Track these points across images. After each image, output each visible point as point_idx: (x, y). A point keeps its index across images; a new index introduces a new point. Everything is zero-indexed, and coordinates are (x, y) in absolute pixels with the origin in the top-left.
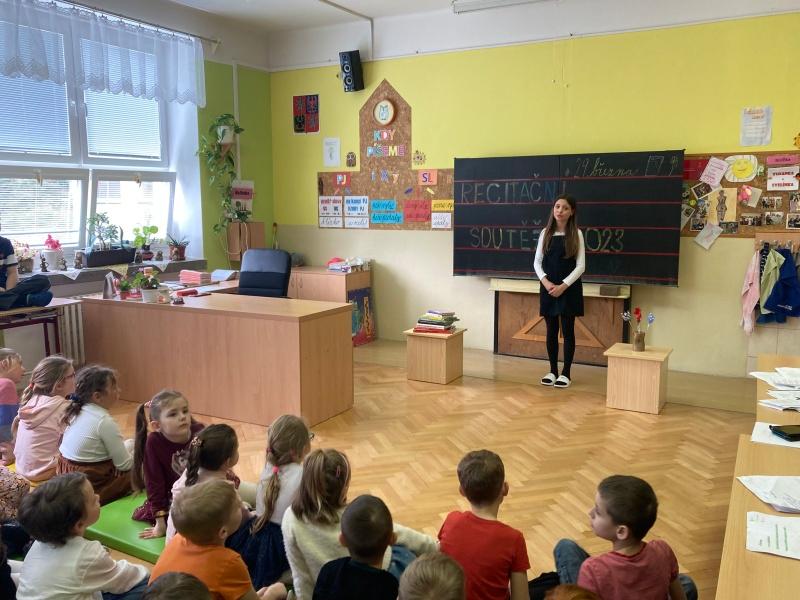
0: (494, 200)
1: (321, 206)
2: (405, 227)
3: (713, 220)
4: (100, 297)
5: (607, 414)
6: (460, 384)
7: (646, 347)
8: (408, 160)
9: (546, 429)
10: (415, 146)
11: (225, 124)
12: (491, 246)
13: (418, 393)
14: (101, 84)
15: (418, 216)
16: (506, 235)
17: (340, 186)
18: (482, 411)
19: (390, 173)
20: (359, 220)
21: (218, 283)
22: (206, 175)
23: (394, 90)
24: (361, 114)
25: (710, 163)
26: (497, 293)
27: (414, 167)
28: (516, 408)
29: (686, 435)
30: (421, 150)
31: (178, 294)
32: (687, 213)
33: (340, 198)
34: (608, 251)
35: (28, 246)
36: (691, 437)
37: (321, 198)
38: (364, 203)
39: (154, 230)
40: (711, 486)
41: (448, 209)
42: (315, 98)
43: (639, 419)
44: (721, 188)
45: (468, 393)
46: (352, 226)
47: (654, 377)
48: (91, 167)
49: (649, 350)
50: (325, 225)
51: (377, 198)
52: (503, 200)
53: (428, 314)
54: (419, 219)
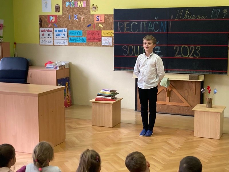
0: (134, 30)
1: (41, 33)
2: (87, 45)
5: (195, 140)
6: (119, 127)
7: (213, 106)
8: (88, 9)
10: (92, 2)
12: (134, 55)
13: (99, 132)
15: (94, 39)
16: (141, 49)
17: (52, 22)
19: (79, 16)
20: (62, 41)
27: (92, 13)
30: (95, 4)
33: (52, 29)
34: (192, 57)
37: (41, 29)
38: (65, 31)
41: (111, 35)
46: (59, 44)
47: (217, 120)
49: (215, 107)
50: (43, 44)
51: (72, 29)
52: (139, 31)
53: (102, 91)
54: (95, 41)
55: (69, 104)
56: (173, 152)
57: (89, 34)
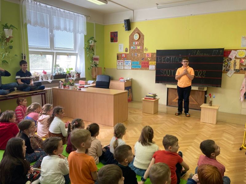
0: (168, 62)
1: (118, 63)
2: (141, 69)
3: (232, 68)
4: (58, 88)
5: (201, 124)
6: (157, 114)
7: (212, 105)
8: (143, 50)
9: (183, 128)
10: (145, 46)
11: (92, 40)
12: (167, 75)
13: (146, 117)
14: (58, 28)
16: (171, 72)
17: (123, 57)
18: (164, 122)
19: (137, 54)
20: (129, 67)
21: (89, 84)
22: (86, 54)
23: (139, 30)
24: (130, 37)
25: (232, 52)
26: (168, 88)
28: (174, 121)
29: (225, 131)
30: (146, 47)
31: (79, 87)
32: (224, 66)
33: (123, 61)
34: (201, 77)
35: (38, 73)
36: (226, 131)
37: (118, 61)
38: (130, 62)
39: (72, 69)
40: (233, 146)
41: (154, 64)
42: (117, 32)
43: (210, 126)
44: (235, 59)
45: (160, 117)
46: (127, 69)
47: (215, 114)
48: (55, 51)
49: (213, 106)
50: (119, 68)
51: (134, 61)
52: (170, 62)
53: (148, 94)
54: (146, 67)
55: (131, 100)
56: (188, 130)
57: (142, 63)
